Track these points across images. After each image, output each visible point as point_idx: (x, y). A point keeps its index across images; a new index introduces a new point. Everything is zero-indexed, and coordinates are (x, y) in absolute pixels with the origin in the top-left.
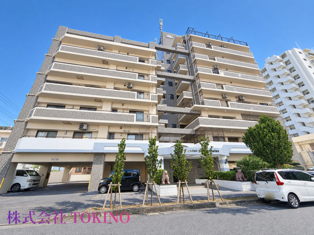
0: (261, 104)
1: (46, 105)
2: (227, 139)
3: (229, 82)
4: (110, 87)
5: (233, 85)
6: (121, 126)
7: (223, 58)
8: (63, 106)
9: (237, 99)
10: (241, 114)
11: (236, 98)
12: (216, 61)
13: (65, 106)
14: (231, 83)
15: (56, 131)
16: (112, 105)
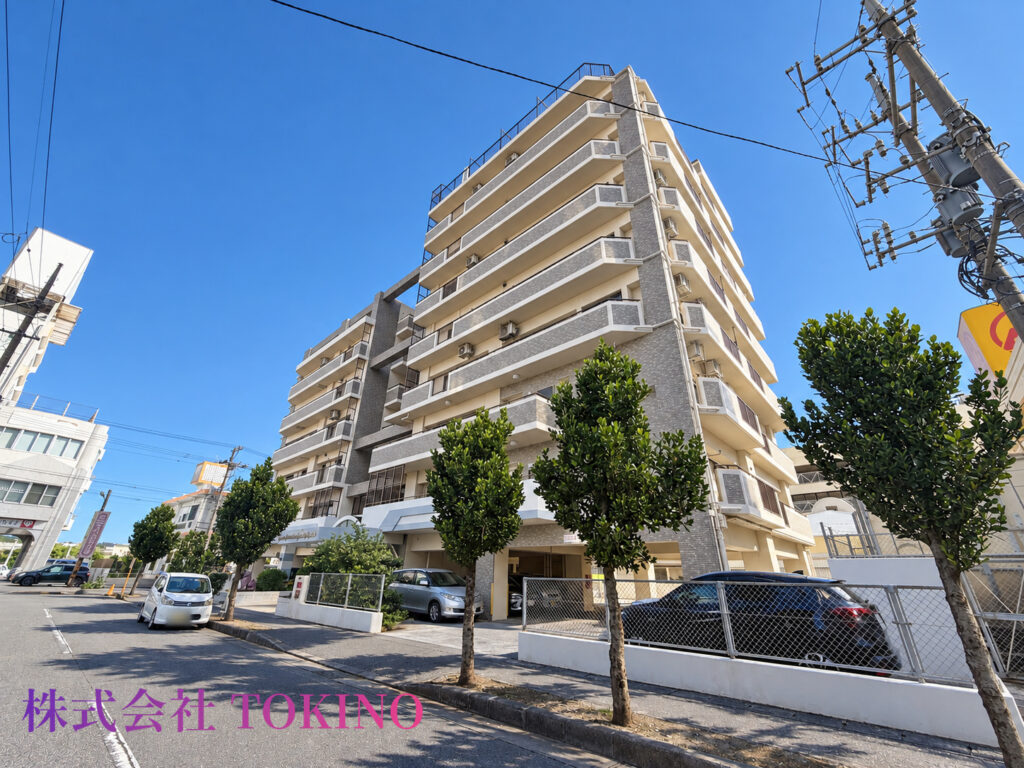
4: (319, 427)
10: (501, 388)
12: (460, 251)
16: (316, 461)
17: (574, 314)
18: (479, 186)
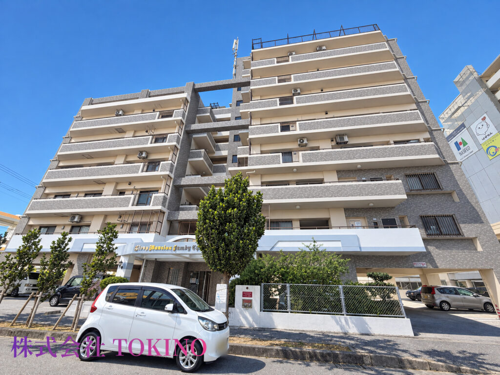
0: (396, 143)
1: (53, 196)
2: (297, 224)
3: (322, 112)
4: (119, 161)
5: (332, 116)
6: (121, 214)
7: (318, 70)
8: (67, 195)
9: (334, 143)
10: (338, 172)
11: (332, 141)
12: (293, 82)
13: (70, 195)
14: (327, 113)
15: (55, 226)
16: (116, 186)
17: (388, 143)
18: (294, 53)
